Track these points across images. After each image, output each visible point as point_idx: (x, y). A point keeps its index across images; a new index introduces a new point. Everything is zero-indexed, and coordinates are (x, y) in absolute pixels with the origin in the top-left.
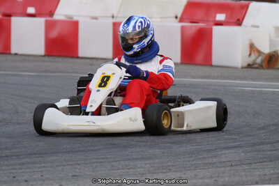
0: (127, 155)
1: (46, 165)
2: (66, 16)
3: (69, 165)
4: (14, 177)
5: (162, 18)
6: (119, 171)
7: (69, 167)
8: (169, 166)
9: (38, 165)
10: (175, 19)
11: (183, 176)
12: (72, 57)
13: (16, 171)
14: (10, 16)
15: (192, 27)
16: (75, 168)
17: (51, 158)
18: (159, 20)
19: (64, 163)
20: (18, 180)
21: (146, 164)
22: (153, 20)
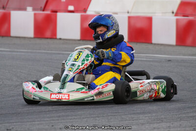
2: (95, 12)
3: (92, 117)
4: (53, 126)
5: (162, 13)
6: (127, 122)
7: (92, 119)
8: (162, 118)
9: (70, 117)
10: (171, 14)
11: (171, 125)
14: (56, 12)
15: (184, 20)
16: (96, 120)
17: (79, 113)
18: (161, 14)
19: (88, 116)
20: (55, 128)
21: (146, 117)
22: (156, 14)
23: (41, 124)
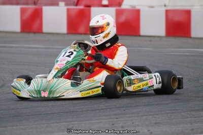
0: (191, 107)
1: (133, 115)
2: (130, 6)
4: (113, 124)
6: (189, 119)
7: (151, 116)
9: (128, 116)
12: (136, 36)
13: (112, 120)
14: (90, 6)
16: (155, 117)
19: (146, 114)
20: (116, 127)
22: (195, 7)
23: (100, 123)
